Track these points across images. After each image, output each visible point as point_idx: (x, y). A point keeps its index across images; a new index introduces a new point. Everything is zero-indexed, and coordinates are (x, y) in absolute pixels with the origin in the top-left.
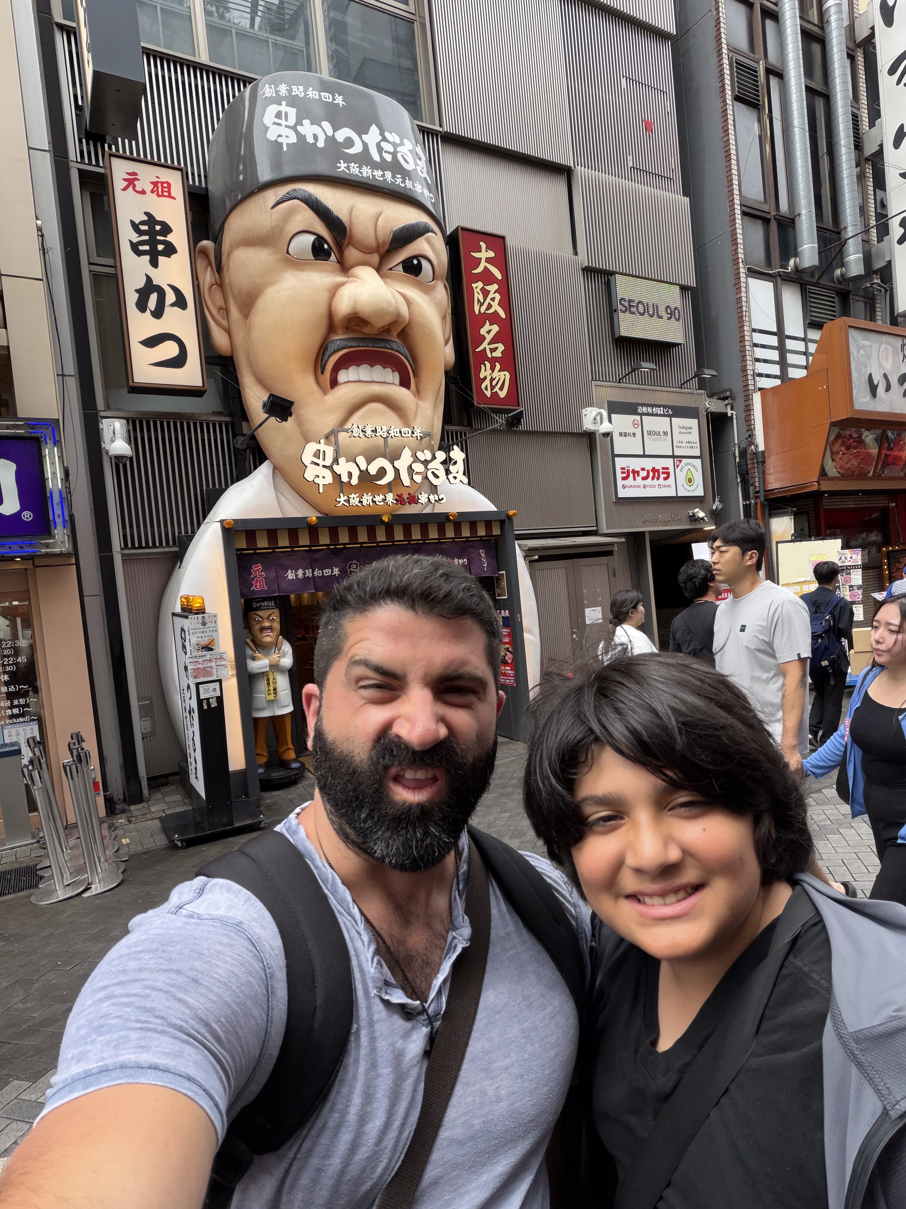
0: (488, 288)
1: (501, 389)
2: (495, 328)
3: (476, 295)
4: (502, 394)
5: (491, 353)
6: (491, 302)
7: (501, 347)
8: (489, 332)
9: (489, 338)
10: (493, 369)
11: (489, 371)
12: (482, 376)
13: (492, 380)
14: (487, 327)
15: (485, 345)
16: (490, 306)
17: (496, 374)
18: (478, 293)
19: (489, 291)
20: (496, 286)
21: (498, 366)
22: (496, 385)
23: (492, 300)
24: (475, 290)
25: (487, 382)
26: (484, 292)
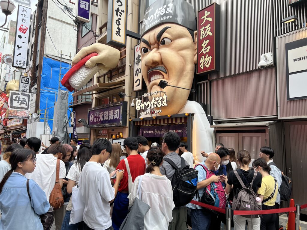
0: (206, 28)
1: (207, 64)
2: (208, 41)
3: (202, 32)
4: (207, 66)
5: (205, 52)
6: (207, 32)
7: (209, 47)
8: (204, 44)
9: (204, 46)
10: (205, 58)
11: (203, 59)
12: (201, 62)
13: (204, 61)
14: (205, 42)
15: (203, 50)
16: (206, 33)
17: (206, 59)
18: (202, 31)
19: (207, 28)
20: (209, 25)
21: (207, 55)
22: (206, 63)
23: (207, 31)
24: (201, 31)
25: (202, 64)
26: (205, 30)
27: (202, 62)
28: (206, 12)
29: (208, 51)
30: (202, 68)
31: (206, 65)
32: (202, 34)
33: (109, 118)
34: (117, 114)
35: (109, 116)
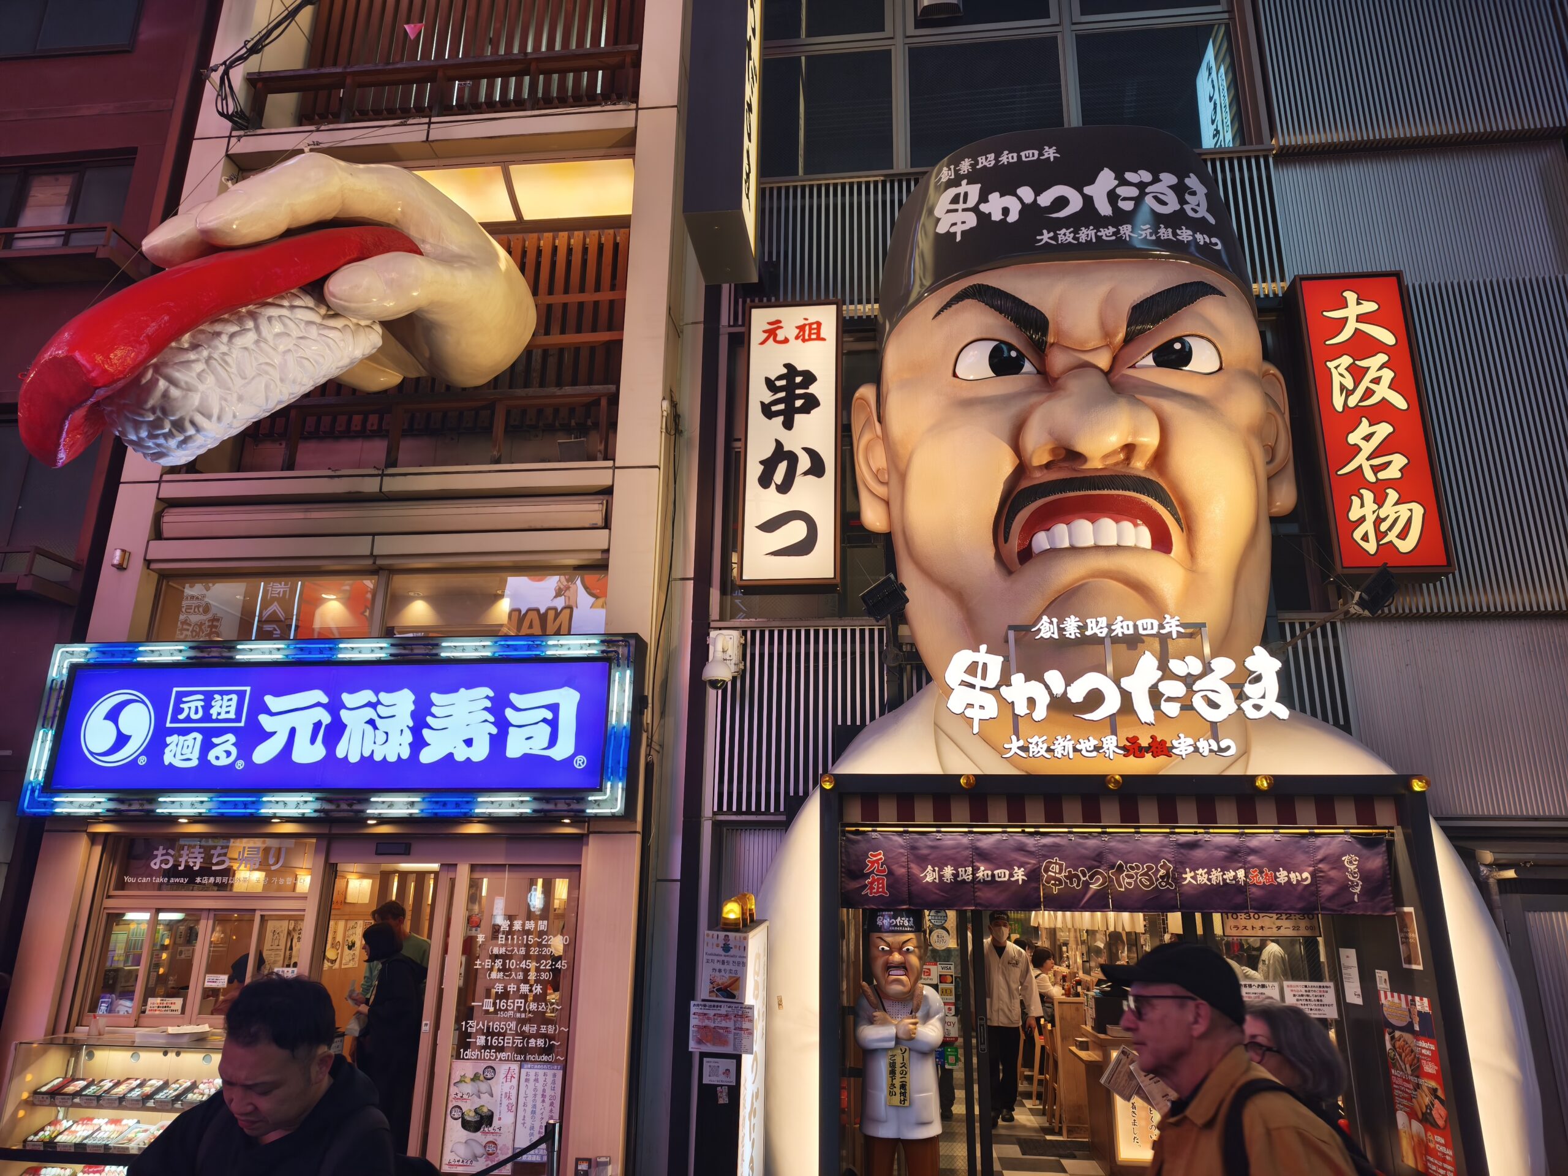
0: (1361, 364)
1: (1403, 535)
2: (1384, 430)
3: (1336, 380)
4: (1406, 545)
5: (1375, 474)
6: (1373, 386)
7: (1399, 461)
8: (1368, 438)
9: (1368, 448)
10: (1380, 501)
11: (1371, 506)
12: (1354, 515)
13: (1378, 521)
14: (1364, 428)
15: (1360, 460)
16: (1369, 393)
17: (1388, 510)
18: (1341, 375)
19: (1368, 369)
20: (1382, 358)
21: (1393, 495)
22: (1391, 528)
23: (1377, 381)
24: (1333, 371)
25: (1368, 526)
26: (1358, 374)
27: (1362, 519)
28: (1351, 296)
29: (1393, 473)
30: (1371, 547)
31: (1392, 537)
32: (1342, 387)
33: (418, 743)
34: (553, 724)
35: (426, 732)
